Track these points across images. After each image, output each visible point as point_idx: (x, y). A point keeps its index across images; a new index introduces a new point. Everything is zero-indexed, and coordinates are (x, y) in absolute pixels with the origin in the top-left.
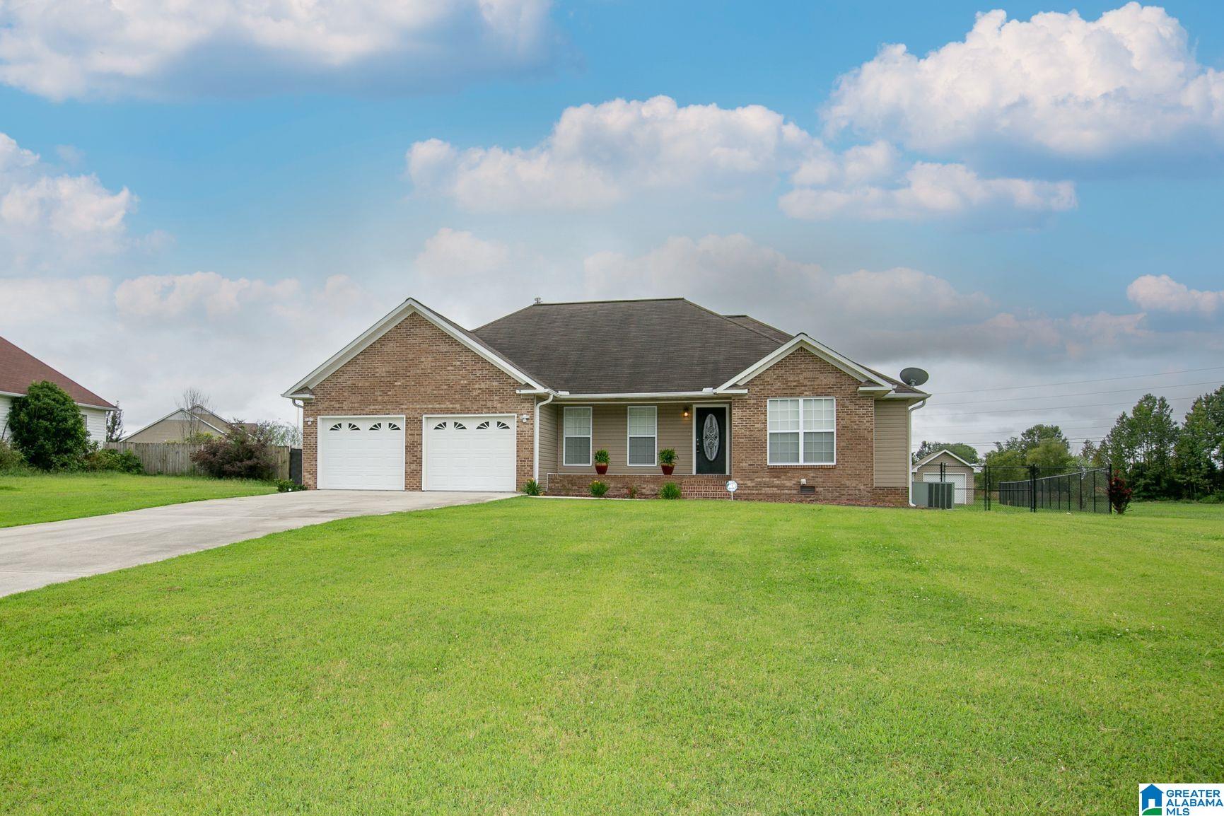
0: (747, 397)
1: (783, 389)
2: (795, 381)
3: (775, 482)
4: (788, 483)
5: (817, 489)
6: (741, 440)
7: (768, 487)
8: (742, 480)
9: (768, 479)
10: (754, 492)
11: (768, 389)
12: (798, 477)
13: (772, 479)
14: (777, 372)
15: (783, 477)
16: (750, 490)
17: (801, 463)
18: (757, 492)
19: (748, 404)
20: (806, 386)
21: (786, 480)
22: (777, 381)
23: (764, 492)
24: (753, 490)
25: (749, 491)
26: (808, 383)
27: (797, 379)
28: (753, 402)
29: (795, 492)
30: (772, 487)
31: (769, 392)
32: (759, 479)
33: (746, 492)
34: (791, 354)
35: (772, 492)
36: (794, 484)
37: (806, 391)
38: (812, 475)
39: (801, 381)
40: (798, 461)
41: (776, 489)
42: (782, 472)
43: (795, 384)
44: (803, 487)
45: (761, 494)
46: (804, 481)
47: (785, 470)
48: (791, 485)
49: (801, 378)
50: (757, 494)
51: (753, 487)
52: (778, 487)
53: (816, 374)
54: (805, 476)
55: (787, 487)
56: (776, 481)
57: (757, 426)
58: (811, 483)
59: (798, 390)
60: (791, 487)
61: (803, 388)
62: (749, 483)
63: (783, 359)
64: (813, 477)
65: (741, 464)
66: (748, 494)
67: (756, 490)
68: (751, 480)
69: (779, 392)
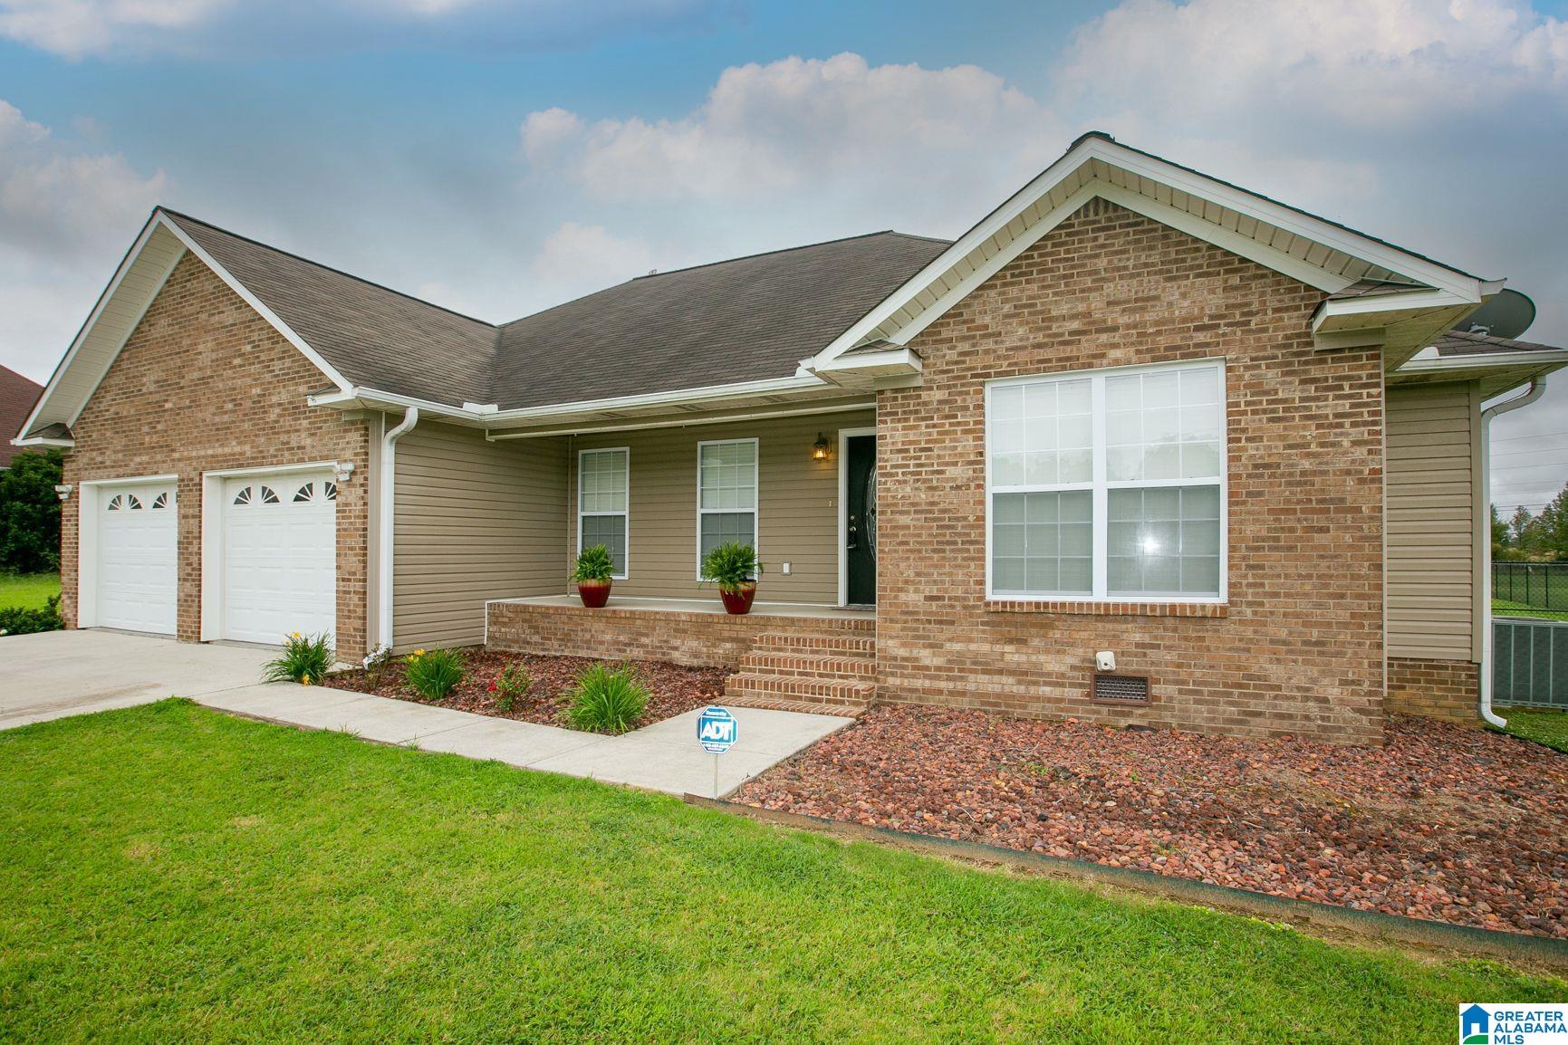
0: (919, 382)
1: (1039, 346)
2: (1074, 317)
3: (1008, 657)
4: (1052, 664)
5: (1156, 690)
6: (904, 520)
7: (985, 672)
8: (904, 645)
9: (986, 647)
10: (943, 685)
11: (987, 352)
12: (1085, 643)
13: (998, 648)
14: (1013, 292)
15: (1036, 642)
16: (931, 678)
17: (1100, 594)
18: (951, 685)
19: (925, 404)
20: (1115, 329)
21: (1047, 652)
22: (1015, 320)
23: (971, 687)
24: (938, 678)
25: (927, 683)
26: (1124, 320)
27: (1081, 307)
28: (938, 395)
29: (1076, 693)
30: (1000, 672)
31: (990, 360)
32: (957, 647)
33: (918, 683)
34: (1059, 227)
35: (997, 688)
36: (1073, 668)
37: (1115, 346)
38: (1137, 637)
39: (1097, 316)
40: (1089, 587)
41: (1011, 680)
42: (1034, 625)
43: (1075, 325)
44: (1103, 678)
45: (963, 694)
46: (1106, 659)
47: (1042, 617)
48: (1063, 669)
49: (1096, 303)
50: (951, 693)
51: (938, 669)
52: (1020, 673)
53: (1150, 284)
54: (1113, 641)
55: (1049, 674)
56: (1013, 655)
57: (951, 472)
58: (1134, 666)
59: (1086, 346)
60: (1063, 675)
61: (1104, 337)
62: (927, 657)
63: (1032, 248)
64: (1137, 645)
65: (903, 596)
66: (925, 691)
67: (949, 679)
68: (931, 646)
69: (1022, 357)
